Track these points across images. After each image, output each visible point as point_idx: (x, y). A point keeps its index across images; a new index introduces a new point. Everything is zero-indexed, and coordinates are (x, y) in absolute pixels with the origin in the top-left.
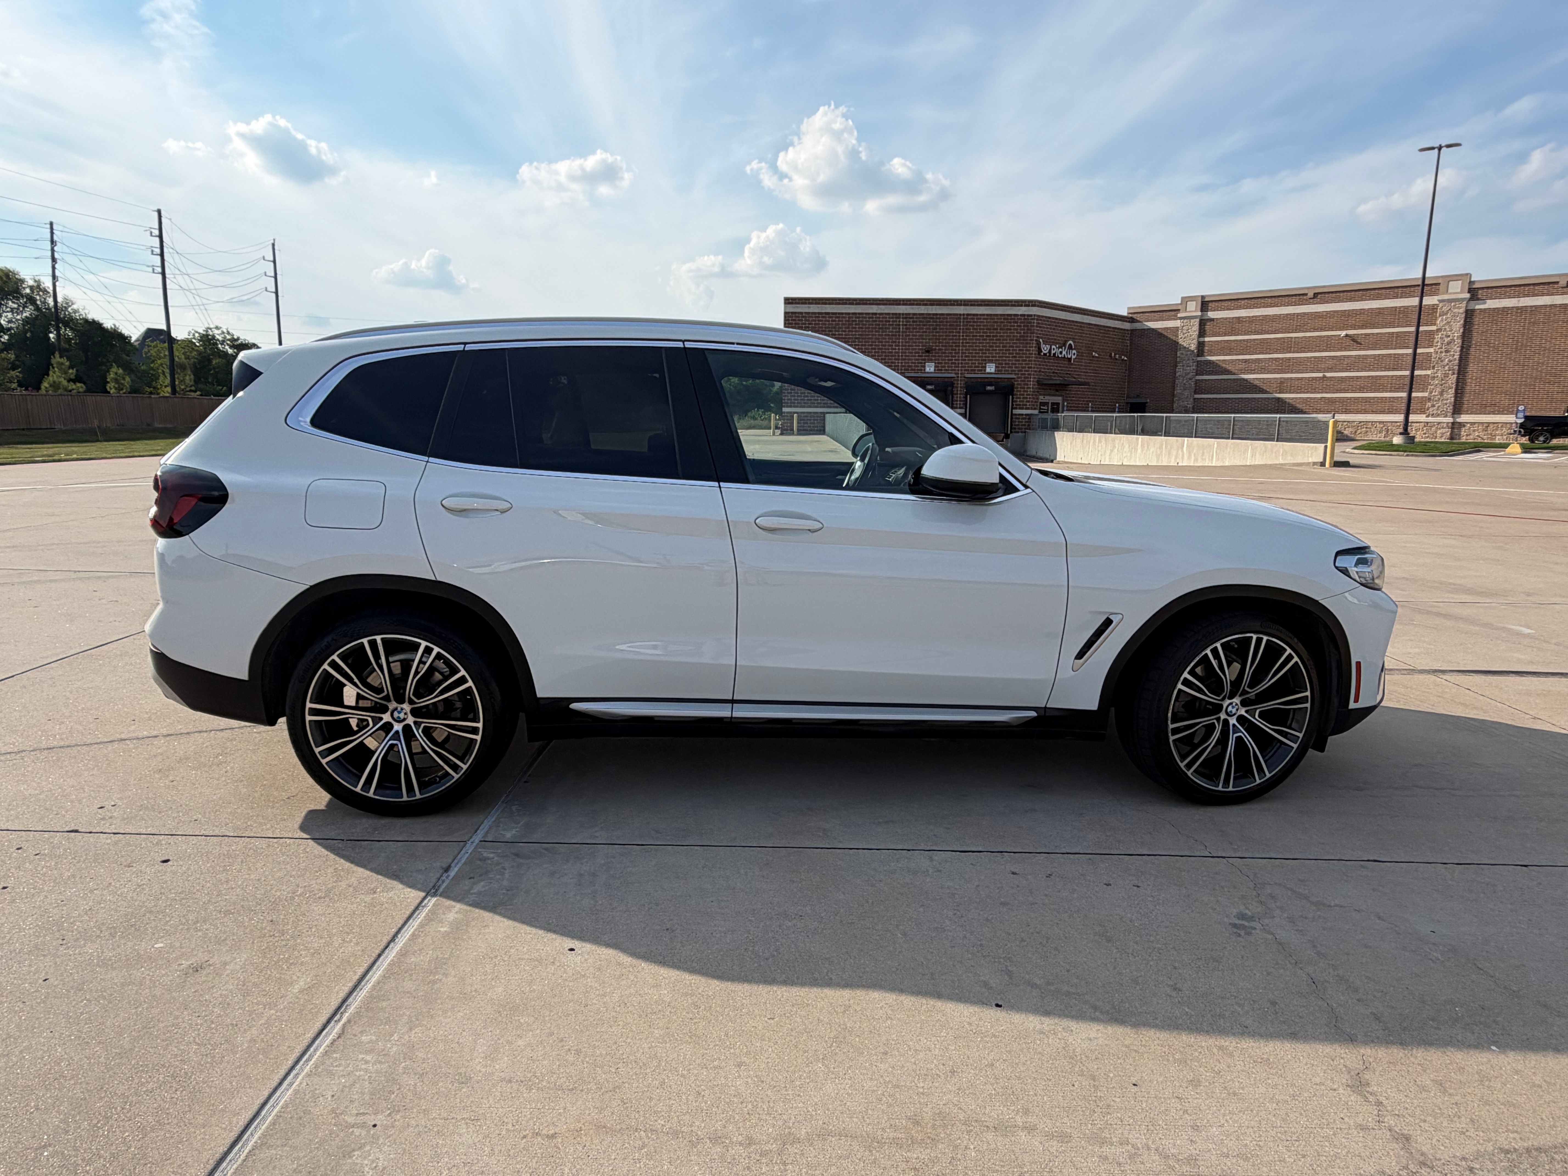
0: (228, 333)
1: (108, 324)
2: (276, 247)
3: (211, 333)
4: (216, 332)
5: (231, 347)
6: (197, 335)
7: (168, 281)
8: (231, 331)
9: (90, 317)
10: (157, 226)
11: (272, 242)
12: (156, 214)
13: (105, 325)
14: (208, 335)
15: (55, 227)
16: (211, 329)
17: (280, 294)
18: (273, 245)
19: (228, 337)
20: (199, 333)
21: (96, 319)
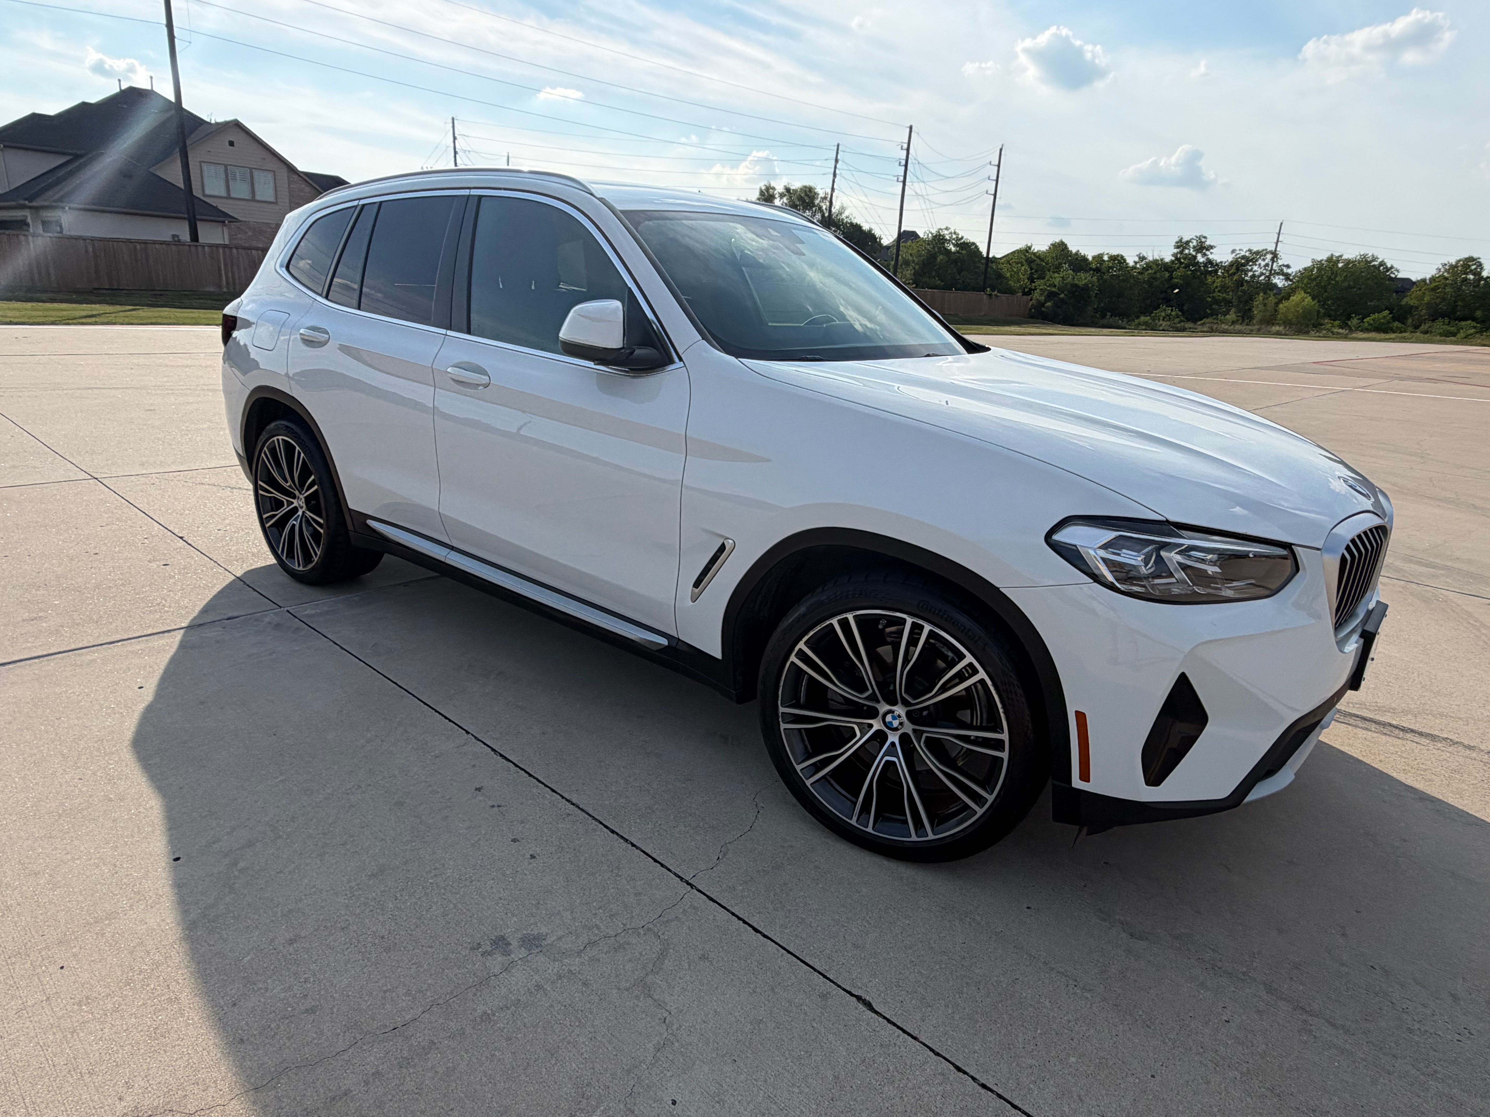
0: (955, 233)
1: (866, 227)
2: (1003, 152)
3: (942, 234)
4: (946, 232)
5: (955, 245)
6: (930, 235)
7: (907, 187)
8: (957, 231)
9: (855, 221)
10: (906, 141)
11: (1000, 147)
12: (908, 130)
13: (864, 228)
14: (940, 235)
15: (840, 148)
16: (942, 230)
17: (998, 196)
18: (1001, 150)
19: (954, 236)
20: (932, 234)
21: (858, 223)
